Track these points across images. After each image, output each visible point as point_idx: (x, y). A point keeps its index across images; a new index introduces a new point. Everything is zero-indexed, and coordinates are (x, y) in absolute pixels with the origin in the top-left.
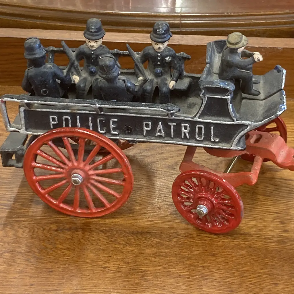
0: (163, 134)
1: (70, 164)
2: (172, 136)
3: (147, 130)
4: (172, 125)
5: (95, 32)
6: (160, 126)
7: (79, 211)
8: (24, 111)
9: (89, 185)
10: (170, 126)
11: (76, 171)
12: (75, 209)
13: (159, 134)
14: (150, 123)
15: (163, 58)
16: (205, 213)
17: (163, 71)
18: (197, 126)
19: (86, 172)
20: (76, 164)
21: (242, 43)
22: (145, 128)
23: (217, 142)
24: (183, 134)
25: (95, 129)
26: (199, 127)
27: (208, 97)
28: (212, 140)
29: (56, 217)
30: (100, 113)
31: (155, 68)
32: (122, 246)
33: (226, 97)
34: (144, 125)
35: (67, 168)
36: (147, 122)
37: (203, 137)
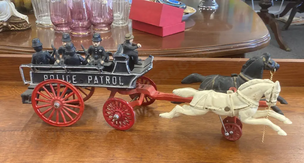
0: (97, 82)
1: (53, 98)
2: (102, 83)
3: (90, 81)
4: (102, 77)
5: (66, 38)
6: (96, 78)
7: (58, 123)
8: (32, 73)
9: (63, 109)
10: (100, 78)
11: (56, 101)
12: (57, 123)
13: (95, 82)
14: (91, 77)
15: (98, 50)
16: (117, 118)
17: (98, 57)
18: (113, 77)
19: (61, 102)
20: (56, 98)
21: (131, 37)
22: (89, 79)
23: (122, 85)
24: (107, 82)
25: (65, 80)
26: (114, 78)
27: (117, 62)
28: (120, 84)
29: (47, 127)
30: (67, 73)
31: (94, 55)
32: (78, 137)
33: (125, 62)
34: (89, 78)
35: (52, 100)
36: (90, 76)
37: (116, 83)
